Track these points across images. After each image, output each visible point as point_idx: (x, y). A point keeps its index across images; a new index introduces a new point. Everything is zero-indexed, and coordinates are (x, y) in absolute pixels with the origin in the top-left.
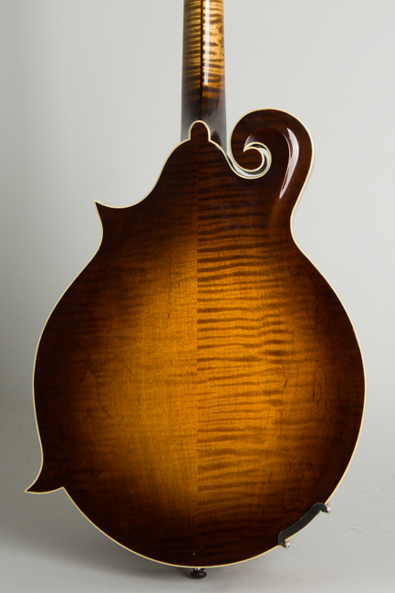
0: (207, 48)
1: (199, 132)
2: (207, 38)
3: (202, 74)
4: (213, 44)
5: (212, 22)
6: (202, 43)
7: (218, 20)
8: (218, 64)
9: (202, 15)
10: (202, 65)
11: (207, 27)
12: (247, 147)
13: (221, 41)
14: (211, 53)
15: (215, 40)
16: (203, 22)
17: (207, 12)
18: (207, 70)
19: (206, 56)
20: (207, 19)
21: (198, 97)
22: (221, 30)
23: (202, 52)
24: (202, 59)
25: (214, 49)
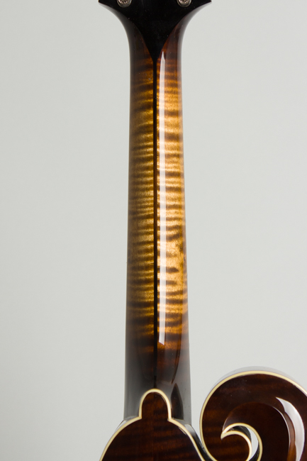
0: (162, 276)
1: (154, 407)
2: (163, 262)
3: (156, 314)
4: (172, 270)
5: (170, 239)
6: (156, 269)
7: (178, 234)
8: (178, 299)
9: (156, 228)
10: (156, 301)
11: (163, 246)
12: (226, 432)
13: (183, 265)
14: (169, 283)
15: (174, 263)
16: (156, 238)
17: (162, 224)
18: (163, 308)
19: (162, 289)
20: (163, 233)
21: (150, 350)
22: (182, 248)
23: (156, 282)
24: (156, 293)
25: (173, 277)
